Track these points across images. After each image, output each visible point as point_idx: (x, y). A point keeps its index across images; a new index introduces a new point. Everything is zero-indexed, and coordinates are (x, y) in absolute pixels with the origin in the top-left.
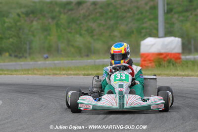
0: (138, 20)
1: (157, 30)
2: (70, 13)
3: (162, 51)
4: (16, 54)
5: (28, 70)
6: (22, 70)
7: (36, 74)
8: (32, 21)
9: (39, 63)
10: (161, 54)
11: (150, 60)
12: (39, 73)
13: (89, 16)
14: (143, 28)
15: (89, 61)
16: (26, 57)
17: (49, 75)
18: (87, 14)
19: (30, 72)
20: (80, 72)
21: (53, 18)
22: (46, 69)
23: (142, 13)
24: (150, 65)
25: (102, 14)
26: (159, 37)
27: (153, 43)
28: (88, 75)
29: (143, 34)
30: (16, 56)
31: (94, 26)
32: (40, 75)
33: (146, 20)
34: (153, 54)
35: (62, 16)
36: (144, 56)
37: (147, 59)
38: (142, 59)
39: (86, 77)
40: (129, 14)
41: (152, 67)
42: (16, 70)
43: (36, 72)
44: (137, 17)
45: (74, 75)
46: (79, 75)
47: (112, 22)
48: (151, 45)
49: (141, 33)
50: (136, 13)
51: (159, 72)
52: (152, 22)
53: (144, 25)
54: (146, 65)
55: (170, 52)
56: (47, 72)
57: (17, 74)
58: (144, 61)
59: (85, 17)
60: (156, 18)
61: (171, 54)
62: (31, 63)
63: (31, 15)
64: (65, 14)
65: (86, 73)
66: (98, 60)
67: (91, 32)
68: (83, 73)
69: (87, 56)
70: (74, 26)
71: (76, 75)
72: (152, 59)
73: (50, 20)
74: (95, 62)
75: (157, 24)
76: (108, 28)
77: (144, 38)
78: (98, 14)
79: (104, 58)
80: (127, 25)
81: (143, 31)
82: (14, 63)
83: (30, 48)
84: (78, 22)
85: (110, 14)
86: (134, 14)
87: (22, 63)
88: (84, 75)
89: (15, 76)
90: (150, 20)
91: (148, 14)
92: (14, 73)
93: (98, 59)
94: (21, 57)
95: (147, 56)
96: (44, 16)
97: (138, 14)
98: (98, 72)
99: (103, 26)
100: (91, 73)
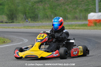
0: (87, 5)
1: (95, 9)
2: (57, 2)
5: (39, 26)
7: (42, 28)
9: (44, 23)
11: (92, 23)
12: (44, 28)
14: (89, 9)
15: (65, 23)
16: (38, 21)
17: (48, 29)
18: (64, 2)
19: (40, 27)
22: (47, 26)
23: (89, 2)
24: (92, 25)
25: (71, 2)
26: (96, 13)
29: (89, 11)
30: (34, 20)
31: (67, 7)
32: (44, 29)
33: (91, 5)
34: (94, 20)
35: (54, 3)
36: (90, 21)
37: (91, 22)
38: (89, 22)
40: (83, 3)
41: (93, 26)
42: (34, 27)
43: (42, 27)
47: (75, 6)
48: (93, 16)
49: (88, 11)
52: (93, 6)
53: (90, 7)
54: (91, 25)
56: (47, 27)
57: (34, 28)
58: (90, 23)
60: (95, 4)
62: (40, 23)
63: (40, 3)
66: (69, 23)
70: (59, 7)
75: (95, 7)
77: (89, 13)
78: (69, 2)
79: (72, 22)
80: (82, 7)
81: (89, 10)
84: (61, 6)
86: (85, 2)
87: (37, 23)
89: (33, 29)
91: (91, 2)
92: (33, 28)
94: (36, 21)
97: (87, 3)
98: (69, 28)
99: (72, 7)
100: (66, 28)
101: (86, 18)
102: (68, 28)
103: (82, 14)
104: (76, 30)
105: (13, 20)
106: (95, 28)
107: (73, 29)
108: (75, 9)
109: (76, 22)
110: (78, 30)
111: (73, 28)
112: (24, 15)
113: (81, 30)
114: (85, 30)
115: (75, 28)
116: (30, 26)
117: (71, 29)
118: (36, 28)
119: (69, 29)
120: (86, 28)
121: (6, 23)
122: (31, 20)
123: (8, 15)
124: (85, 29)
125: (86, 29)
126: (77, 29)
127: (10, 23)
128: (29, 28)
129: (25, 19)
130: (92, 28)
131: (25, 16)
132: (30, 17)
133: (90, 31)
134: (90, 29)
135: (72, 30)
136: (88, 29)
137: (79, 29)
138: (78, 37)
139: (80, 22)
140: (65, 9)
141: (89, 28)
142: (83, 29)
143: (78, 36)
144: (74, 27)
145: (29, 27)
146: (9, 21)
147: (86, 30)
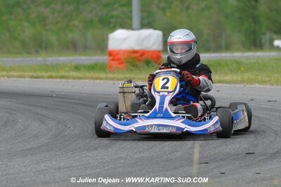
0: (106, 6)
1: (130, 18)
3: (137, 48)
10: (135, 52)
11: (119, 59)
14: (112, 17)
20: (26, 74)
26: (133, 29)
27: (125, 36)
28: (36, 78)
29: (112, 25)
33: (117, 6)
34: (125, 52)
38: (111, 58)
39: (33, 80)
45: (18, 77)
46: (25, 77)
47: (71, 8)
48: (122, 39)
49: (110, 23)
52: (125, 9)
55: (147, 49)
58: (113, 60)
60: (129, 4)
61: (149, 52)
65: (34, 74)
66: (50, 59)
67: (42, 20)
68: (30, 74)
69: (37, 52)
71: (21, 77)
72: (123, 58)
74: (45, 61)
75: (131, 12)
76: (65, 15)
77: (114, 29)
79: (59, 56)
80: (91, 12)
81: (113, 20)
84: (25, 6)
88: (32, 77)
93: (51, 56)
95: (117, 54)
98: (50, 73)
99: (59, 12)
100: (40, 74)
101: (102, 46)
103: (89, 34)
104: (69, 80)
107: (62, 77)
109: (71, 58)
110: (76, 81)
111: (61, 74)
113: (87, 81)
114: (98, 81)
115: (66, 74)
117: (57, 77)
119: (50, 77)
120: (102, 75)
124: (97, 79)
125: (101, 79)
126: (74, 78)
133: (114, 84)
134: (113, 79)
135: (58, 80)
136: (107, 79)
137: (79, 78)
138: (75, 101)
139: (83, 58)
140: (38, 17)
141: (110, 75)
142: (92, 78)
143: (75, 99)
147: (102, 81)
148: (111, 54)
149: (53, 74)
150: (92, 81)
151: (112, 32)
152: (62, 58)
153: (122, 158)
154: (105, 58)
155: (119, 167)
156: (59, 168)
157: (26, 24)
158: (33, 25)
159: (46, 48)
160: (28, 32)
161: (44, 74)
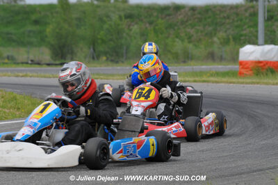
0: (237, 27)
1: (257, 37)
2: (168, 18)
3: (261, 59)
4: (113, 58)
6: (119, 75)
8: (129, 26)
10: (260, 62)
11: (248, 68)
13: (187, 21)
14: (241, 35)
15: (186, 67)
16: (123, 62)
18: (185, 19)
21: (151, 23)
23: (241, 20)
25: (200, 20)
26: (259, 45)
27: (252, 50)
29: (242, 42)
30: (112, 61)
31: (192, 31)
33: (246, 26)
34: (252, 62)
35: (160, 21)
37: (246, 66)
40: (228, 21)
42: (113, 75)
44: (236, 24)
47: (210, 29)
48: (250, 52)
49: (240, 40)
50: (236, 19)
51: (258, 81)
52: (252, 29)
53: (244, 32)
54: (245, 73)
55: (269, 60)
57: (113, 79)
58: (243, 68)
59: (183, 23)
60: (256, 25)
61: (270, 62)
62: (128, 68)
63: (128, 20)
64: (162, 19)
66: (195, 67)
67: (190, 39)
69: (184, 62)
70: (171, 31)
72: (251, 66)
73: (147, 25)
74: (193, 69)
75: (257, 31)
76: (206, 34)
77: (243, 44)
78: (196, 20)
79: (202, 65)
80: (226, 32)
81: (242, 38)
82: (110, 68)
83: (126, 53)
84: (176, 28)
85: (209, 20)
86: (233, 20)
87: (119, 68)
90: (250, 26)
91: (247, 21)
94: (117, 62)
95: (246, 64)
96: (142, 20)
97: (237, 21)
98: (195, 79)
99: (202, 32)
100: (187, 79)
101: (235, 57)
102: (192, 79)
104: (209, 84)
105: (65, 59)
106: (254, 81)
107: (204, 81)
108: (211, 35)
109: (211, 67)
110: (215, 84)
111: (203, 79)
112: (92, 47)
113: (223, 84)
114: (232, 85)
115: (207, 79)
116: (104, 74)
117: (200, 81)
118: (117, 79)
119: (195, 81)
120: (234, 80)
121: (48, 65)
122: (107, 59)
123: (52, 48)
124: (231, 83)
125: (234, 83)
126: (213, 82)
127: (56, 65)
128: (102, 79)
129: (93, 58)
130: (248, 81)
131: (92, 50)
132: (106, 53)
133: (244, 87)
134: (242, 83)
135: (201, 84)
136: (238, 83)
137: (217, 82)
139: (220, 66)
140: (186, 35)
141: (241, 80)
142: (227, 82)
144: (205, 78)
145: (102, 77)
146: (55, 60)
147: (234, 85)
148: (241, 63)
149: (197, 79)
150: (227, 85)
151: (242, 47)
152: (203, 67)
153: (250, 144)
154: (236, 67)
155: (249, 151)
156: (203, 151)
157: (177, 40)
158: (183, 41)
159: (192, 59)
160: (178, 46)
161: (190, 79)
